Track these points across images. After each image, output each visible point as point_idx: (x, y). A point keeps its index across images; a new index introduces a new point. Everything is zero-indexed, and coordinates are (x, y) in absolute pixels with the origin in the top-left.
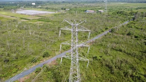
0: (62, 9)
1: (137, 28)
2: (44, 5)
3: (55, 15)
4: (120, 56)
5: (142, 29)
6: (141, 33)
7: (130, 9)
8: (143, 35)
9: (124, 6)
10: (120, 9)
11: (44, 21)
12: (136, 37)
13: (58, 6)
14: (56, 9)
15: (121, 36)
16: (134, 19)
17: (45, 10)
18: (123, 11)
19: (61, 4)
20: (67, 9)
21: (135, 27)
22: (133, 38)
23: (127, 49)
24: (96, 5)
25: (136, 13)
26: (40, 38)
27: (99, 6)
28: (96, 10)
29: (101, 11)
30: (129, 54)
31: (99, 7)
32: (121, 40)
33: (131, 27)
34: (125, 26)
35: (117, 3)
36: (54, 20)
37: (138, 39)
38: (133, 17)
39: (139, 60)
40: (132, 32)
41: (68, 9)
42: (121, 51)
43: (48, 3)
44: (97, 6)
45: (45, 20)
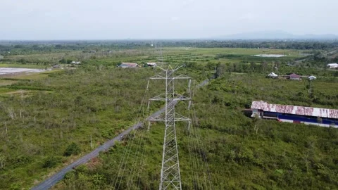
0: (62, 62)
1: (226, 91)
2: (10, 54)
3: (51, 75)
4: (212, 136)
5: (233, 91)
6: (234, 97)
7: (205, 59)
8: (239, 102)
9: (193, 54)
10: (186, 59)
11: (28, 89)
12: (227, 105)
13: (47, 55)
14: (46, 64)
15: (204, 104)
16: (216, 75)
17: (17, 65)
18: (194, 63)
19: (53, 50)
20: (74, 62)
21: (221, 88)
22: (224, 105)
23: (219, 124)
24: (138, 53)
25: (218, 65)
26: (40, 123)
27: (143, 55)
28: (139, 62)
29: (151, 64)
30: (224, 131)
31: (145, 57)
32: (204, 111)
33: (216, 90)
34: (205, 89)
35: (176, 48)
36: (54, 86)
37: (231, 108)
38: (214, 72)
39: (241, 136)
40: (219, 97)
41: (78, 63)
42: (210, 127)
43: (19, 49)
44: (139, 55)
45: (31, 87)
